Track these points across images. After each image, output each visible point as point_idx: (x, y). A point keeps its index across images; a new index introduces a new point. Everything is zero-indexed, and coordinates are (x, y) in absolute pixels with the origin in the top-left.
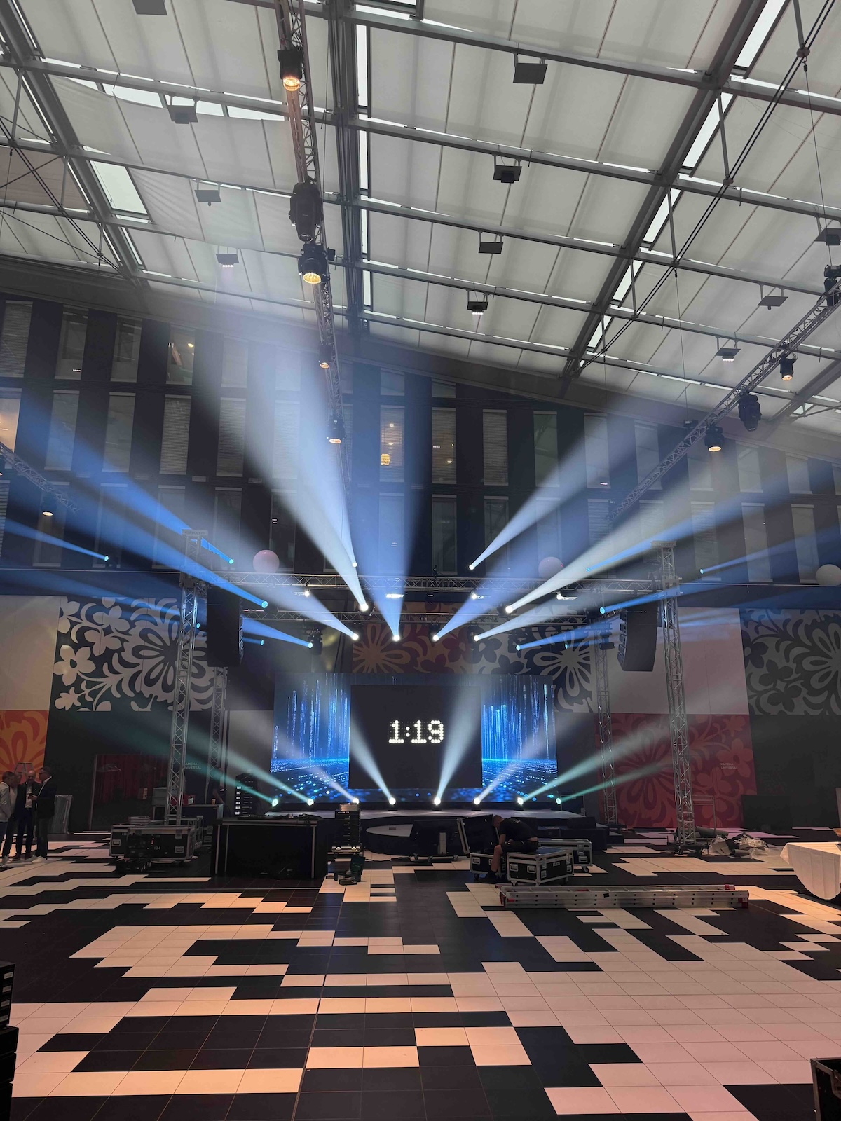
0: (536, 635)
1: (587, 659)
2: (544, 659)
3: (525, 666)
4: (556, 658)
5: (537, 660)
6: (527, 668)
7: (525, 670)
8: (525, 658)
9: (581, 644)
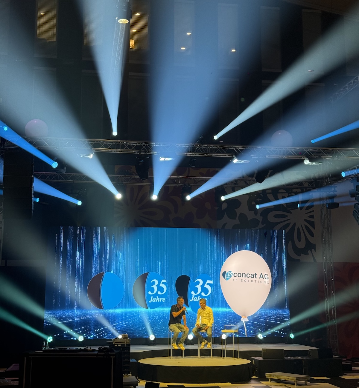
0: (270, 196)
1: (312, 217)
2: (276, 216)
3: (260, 222)
4: (286, 216)
5: (271, 218)
6: (262, 224)
7: (261, 226)
8: (261, 216)
9: (307, 204)
